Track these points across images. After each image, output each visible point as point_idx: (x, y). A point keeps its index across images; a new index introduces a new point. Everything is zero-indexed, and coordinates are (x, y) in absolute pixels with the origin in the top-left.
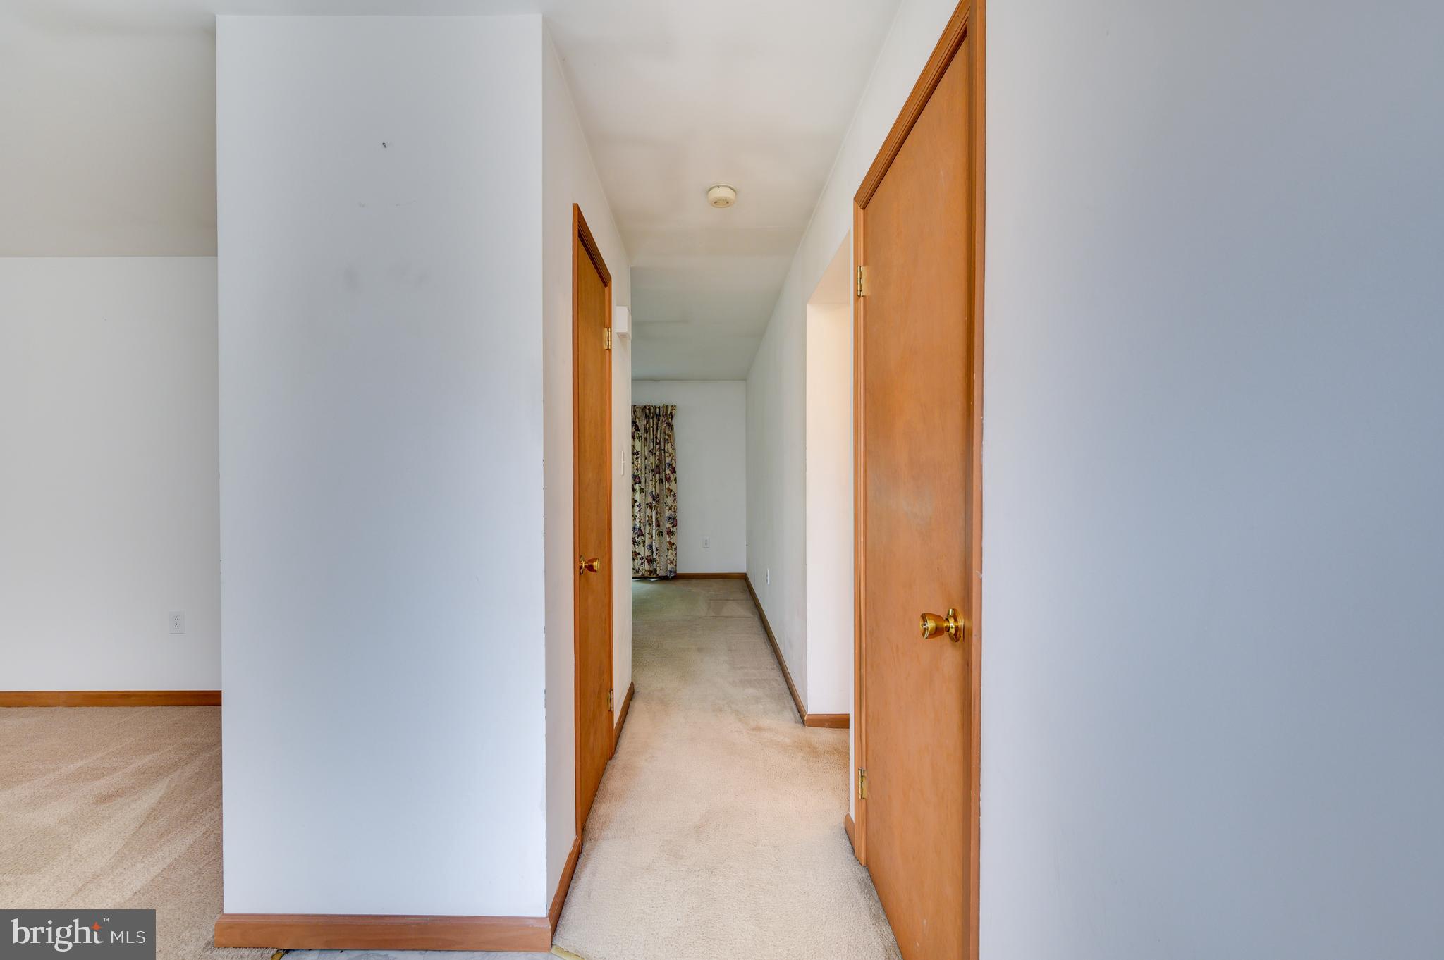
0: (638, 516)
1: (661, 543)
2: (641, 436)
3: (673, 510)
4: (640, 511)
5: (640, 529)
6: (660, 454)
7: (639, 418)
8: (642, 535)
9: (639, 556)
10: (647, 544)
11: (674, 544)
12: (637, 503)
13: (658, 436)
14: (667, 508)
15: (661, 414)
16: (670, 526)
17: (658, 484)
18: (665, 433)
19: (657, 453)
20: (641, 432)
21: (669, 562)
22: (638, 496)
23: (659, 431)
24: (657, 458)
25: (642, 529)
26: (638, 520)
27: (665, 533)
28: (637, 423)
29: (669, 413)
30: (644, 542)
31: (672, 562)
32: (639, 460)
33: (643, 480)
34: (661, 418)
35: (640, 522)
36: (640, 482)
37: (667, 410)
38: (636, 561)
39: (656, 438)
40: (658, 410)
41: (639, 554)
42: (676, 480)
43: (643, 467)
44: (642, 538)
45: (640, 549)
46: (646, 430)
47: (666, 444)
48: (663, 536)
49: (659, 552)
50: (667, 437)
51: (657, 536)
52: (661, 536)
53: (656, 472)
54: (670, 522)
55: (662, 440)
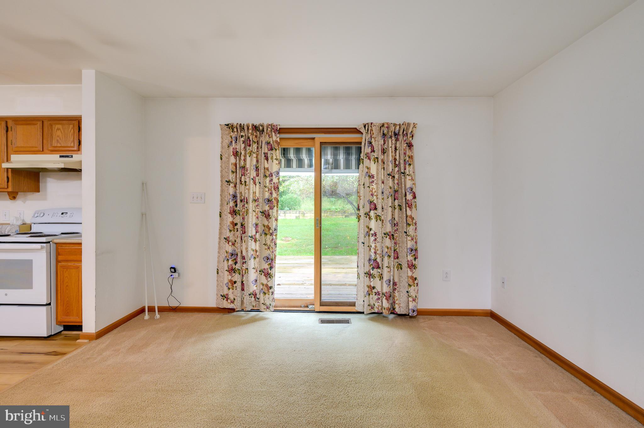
0: (373, 245)
1: (400, 277)
2: (377, 158)
3: (415, 240)
4: (375, 240)
5: (375, 260)
6: (400, 178)
7: (375, 138)
8: (378, 267)
9: (374, 291)
10: (385, 278)
11: (416, 279)
12: (372, 232)
13: (397, 157)
14: (409, 238)
15: (401, 133)
16: (410, 258)
17: (397, 211)
18: (405, 154)
19: (397, 176)
20: (378, 153)
21: (410, 299)
22: (373, 224)
23: (398, 152)
24: (396, 182)
25: (379, 260)
26: (373, 251)
27: (405, 265)
28: (373, 143)
29: (410, 131)
30: (381, 277)
31: (414, 300)
32: (374, 184)
33: (379, 207)
34: (401, 138)
35: (375, 253)
36: (375, 209)
37: (407, 129)
38: (371, 295)
39: (395, 159)
40: (398, 128)
41: (374, 288)
42: (416, 206)
43: (380, 192)
44: (379, 270)
45: (376, 282)
46: (384, 152)
47: (407, 166)
48: (401, 269)
49: (398, 287)
50: (407, 159)
51: (396, 269)
52: (399, 269)
53: (395, 197)
54: (412, 254)
55: (402, 162)
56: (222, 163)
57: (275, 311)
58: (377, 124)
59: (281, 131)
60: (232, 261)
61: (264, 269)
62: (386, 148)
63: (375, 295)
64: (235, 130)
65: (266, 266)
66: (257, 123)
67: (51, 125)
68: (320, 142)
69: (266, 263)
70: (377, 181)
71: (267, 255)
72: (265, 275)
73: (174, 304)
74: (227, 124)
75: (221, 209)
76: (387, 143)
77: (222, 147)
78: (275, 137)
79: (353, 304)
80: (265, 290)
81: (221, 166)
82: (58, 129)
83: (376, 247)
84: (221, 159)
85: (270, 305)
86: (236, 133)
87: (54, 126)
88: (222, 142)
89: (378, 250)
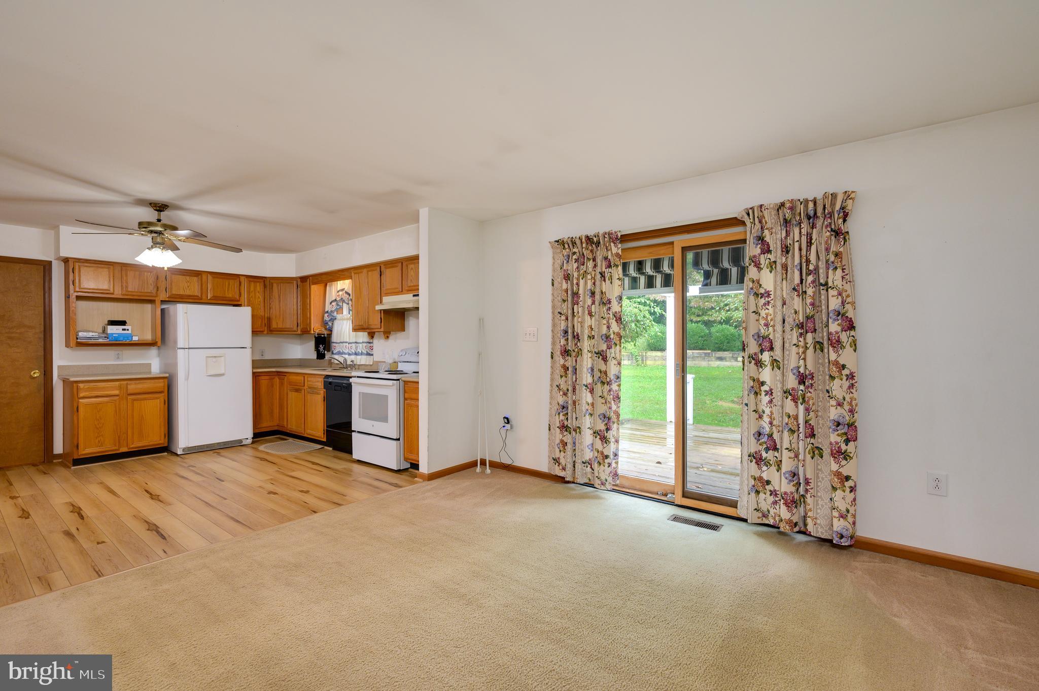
0: (768, 411)
1: (817, 470)
2: (775, 262)
3: (847, 407)
4: (771, 401)
5: (770, 436)
6: (817, 294)
7: (770, 229)
8: (775, 449)
9: (768, 487)
10: (785, 467)
11: (847, 478)
12: (765, 388)
13: (813, 257)
14: (833, 402)
15: (819, 213)
16: (839, 439)
17: (810, 352)
18: (827, 250)
19: (810, 291)
20: (776, 255)
21: (836, 514)
22: (766, 374)
23: (813, 248)
24: (809, 301)
26: (766, 419)
27: (826, 452)
28: (767, 239)
29: (838, 207)
30: (779, 464)
31: (842, 516)
32: (769, 307)
33: (778, 345)
34: (819, 223)
35: (771, 423)
36: (771, 349)
37: (833, 204)
38: (762, 495)
39: (808, 261)
40: (811, 205)
41: (768, 482)
42: (854, 345)
43: (779, 318)
44: (776, 454)
45: (768, 473)
46: (786, 250)
47: (830, 272)
48: (822, 457)
49: (812, 489)
50: (832, 258)
51: (808, 457)
52: (817, 457)
53: (807, 328)
54: (839, 432)
55: (822, 265)
56: (553, 290)
57: (613, 490)
58: (772, 206)
59: (625, 238)
60: (563, 415)
61: (600, 431)
62: (790, 244)
63: (771, 495)
64: (566, 246)
65: (601, 426)
66: (591, 233)
67: (407, 266)
68: (683, 248)
69: (602, 423)
70: (775, 301)
71: (604, 412)
72: (600, 439)
73: (506, 461)
74: (557, 240)
75: (552, 349)
76: (792, 234)
77: (554, 270)
78: (615, 249)
79: (734, 504)
80: (600, 458)
81: (553, 294)
82: (412, 269)
83: (771, 412)
84: (553, 285)
85: (606, 481)
86: (567, 250)
87: (409, 266)
88: (554, 263)
89: (774, 419)
